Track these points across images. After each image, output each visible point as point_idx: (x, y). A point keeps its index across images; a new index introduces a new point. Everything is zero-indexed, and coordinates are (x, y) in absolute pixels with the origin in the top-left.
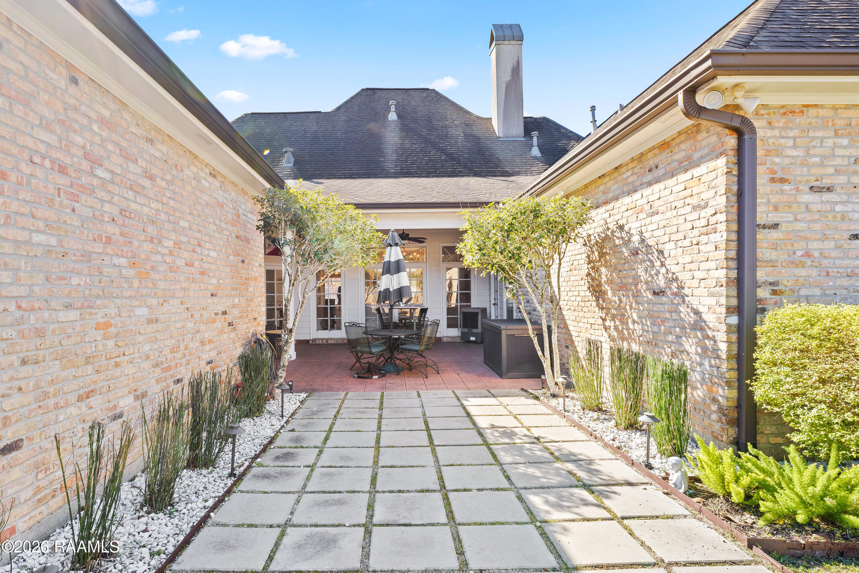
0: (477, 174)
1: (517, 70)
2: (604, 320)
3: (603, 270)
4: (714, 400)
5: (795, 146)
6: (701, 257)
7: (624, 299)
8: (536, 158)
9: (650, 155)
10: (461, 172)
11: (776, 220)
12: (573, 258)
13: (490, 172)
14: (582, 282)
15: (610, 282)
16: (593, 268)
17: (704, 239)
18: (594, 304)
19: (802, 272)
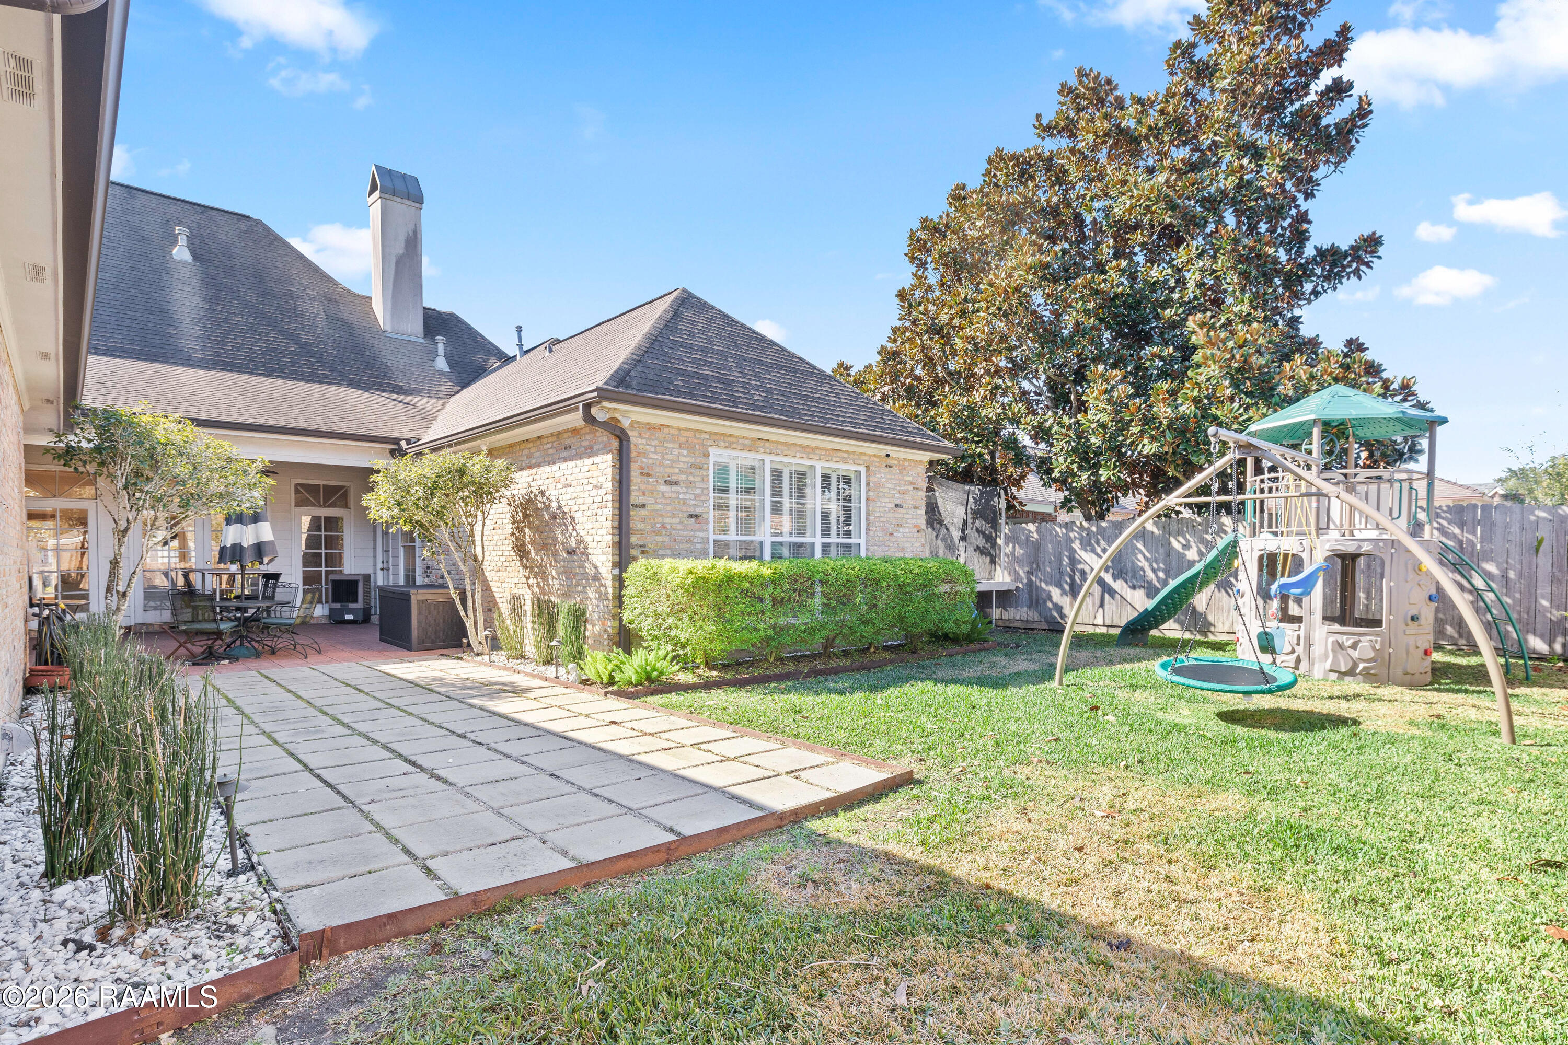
0: (352, 384)
1: (413, 243)
2: (528, 578)
3: (527, 530)
4: (606, 631)
5: (655, 452)
6: (598, 525)
7: (545, 558)
8: (441, 373)
9: (565, 435)
10: (326, 376)
11: (644, 502)
12: (497, 516)
13: (375, 383)
14: (506, 542)
15: (533, 542)
16: (517, 528)
17: (600, 512)
18: (518, 563)
19: (659, 539)
